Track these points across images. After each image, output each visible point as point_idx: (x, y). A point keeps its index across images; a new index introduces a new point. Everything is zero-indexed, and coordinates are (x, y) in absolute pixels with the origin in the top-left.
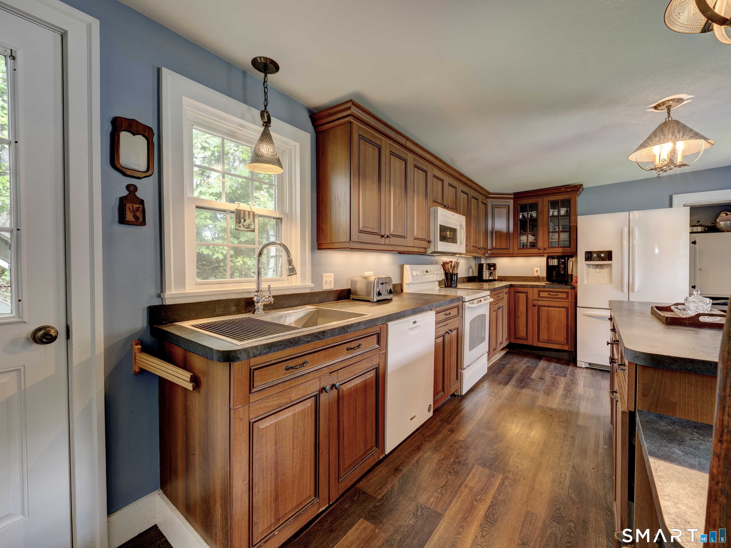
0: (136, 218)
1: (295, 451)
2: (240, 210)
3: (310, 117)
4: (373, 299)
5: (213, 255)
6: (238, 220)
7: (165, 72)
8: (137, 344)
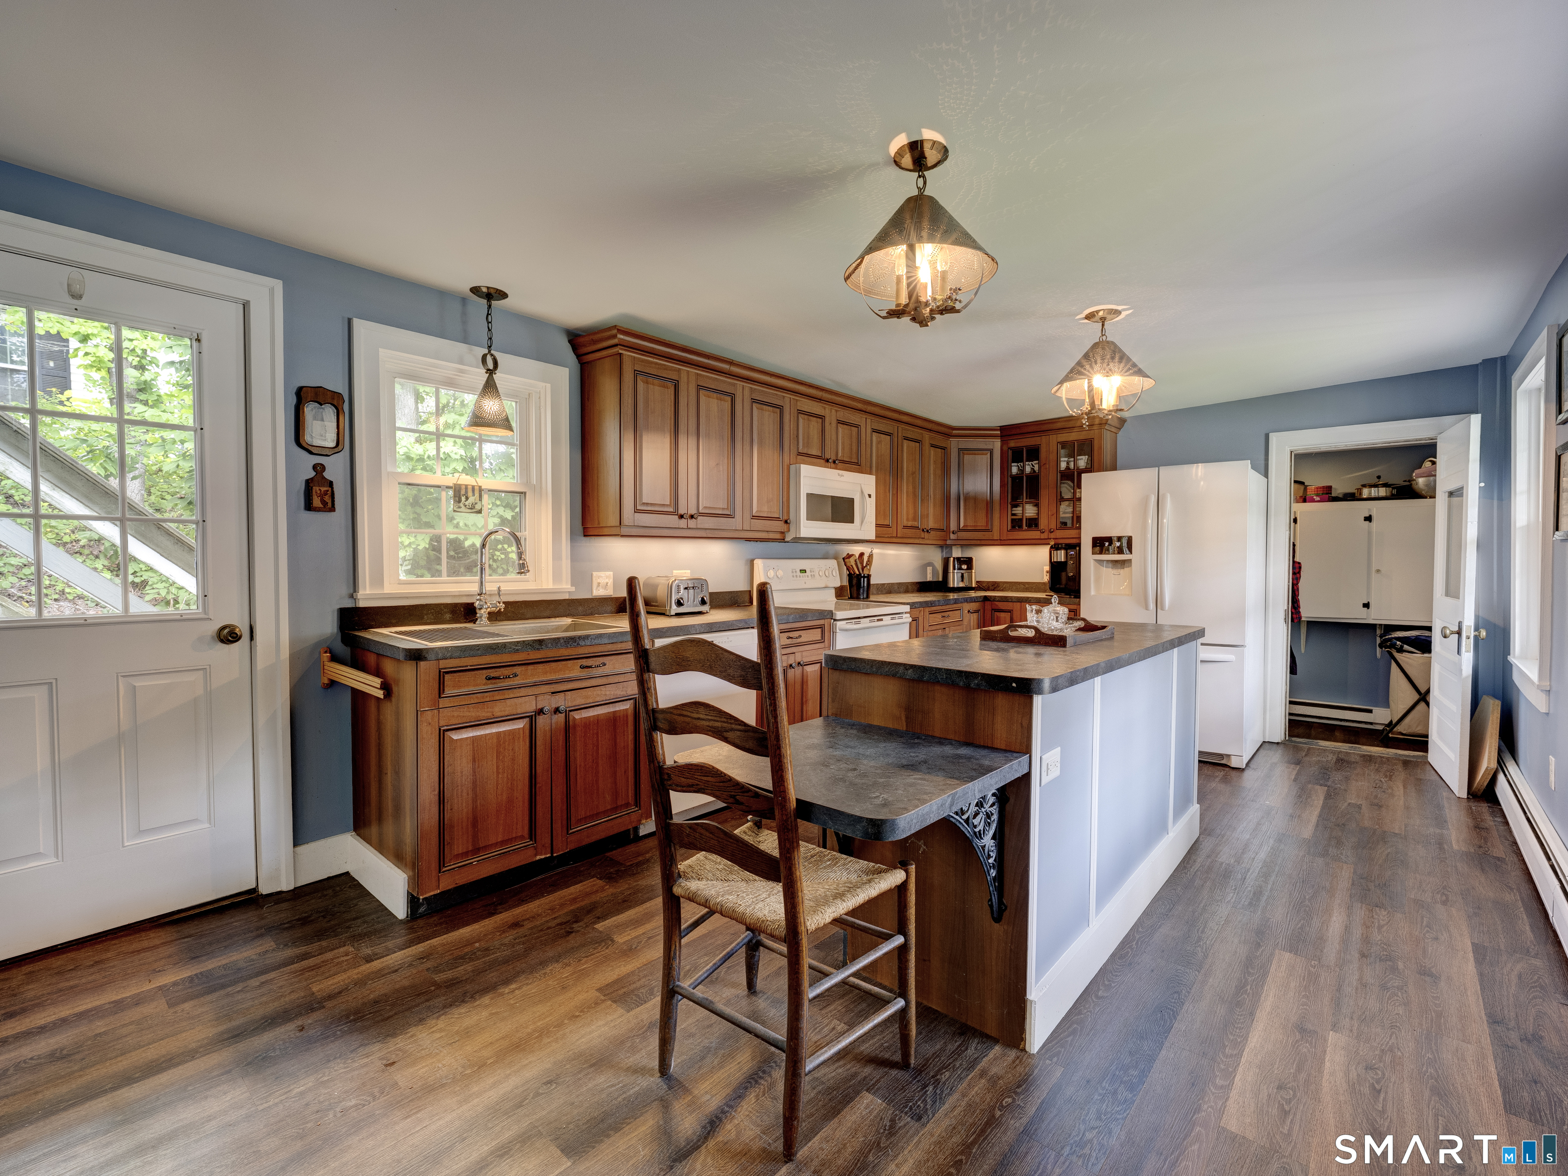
0: (324, 503)
1: (500, 776)
2: (460, 485)
3: (570, 341)
4: (670, 610)
5: (466, 539)
6: (457, 499)
7: (356, 322)
8: (326, 652)
